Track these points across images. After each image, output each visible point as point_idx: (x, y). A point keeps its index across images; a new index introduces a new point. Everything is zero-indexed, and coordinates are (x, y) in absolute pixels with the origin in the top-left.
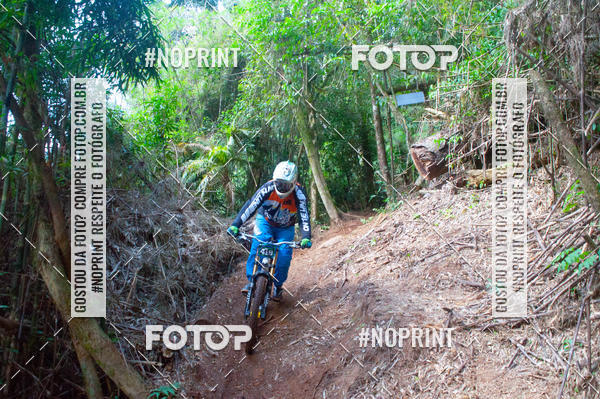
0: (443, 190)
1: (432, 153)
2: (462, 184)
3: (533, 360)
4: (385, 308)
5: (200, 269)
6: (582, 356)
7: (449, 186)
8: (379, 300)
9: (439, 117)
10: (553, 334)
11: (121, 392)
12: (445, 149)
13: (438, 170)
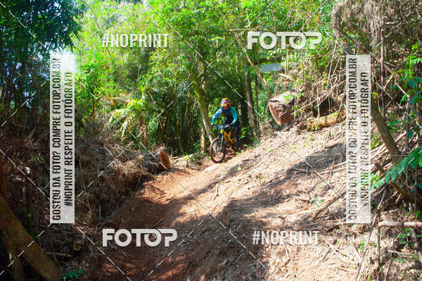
0: (290, 132)
1: (283, 106)
2: (303, 128)
3: (340, 256)
4: (239, 216)
5: (113, 187)
6: (375, 253)
7: (295, 129)
8: (234, 210)
9: (288, 80)
10: (355, 237)
11: (40, 276)
12: (292, 103)
13: (287, 118)
